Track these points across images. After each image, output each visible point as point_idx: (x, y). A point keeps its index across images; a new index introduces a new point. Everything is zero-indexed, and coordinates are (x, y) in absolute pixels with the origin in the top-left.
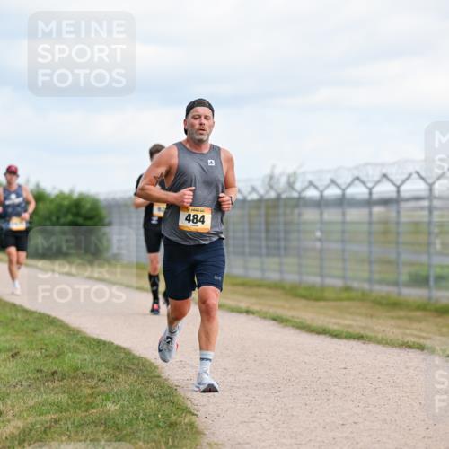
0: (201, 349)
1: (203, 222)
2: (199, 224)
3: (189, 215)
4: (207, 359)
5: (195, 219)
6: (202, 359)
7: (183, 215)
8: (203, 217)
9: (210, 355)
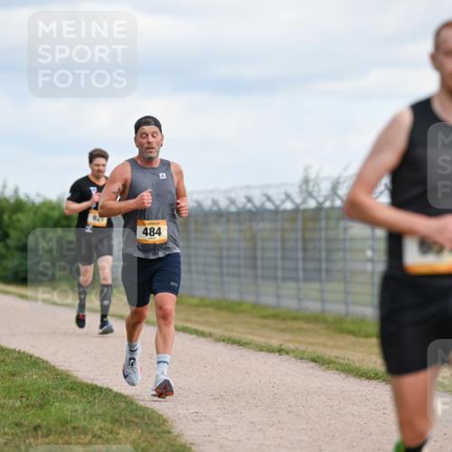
0: (158, 353)
1: (160, 234)
2: (156, 236)
3: (146, 229)
4: (165, 362)
5: (152, 232)
6: (159, 362)
7: (140, 229)
8: (159, 229)
9: (167, 358)
